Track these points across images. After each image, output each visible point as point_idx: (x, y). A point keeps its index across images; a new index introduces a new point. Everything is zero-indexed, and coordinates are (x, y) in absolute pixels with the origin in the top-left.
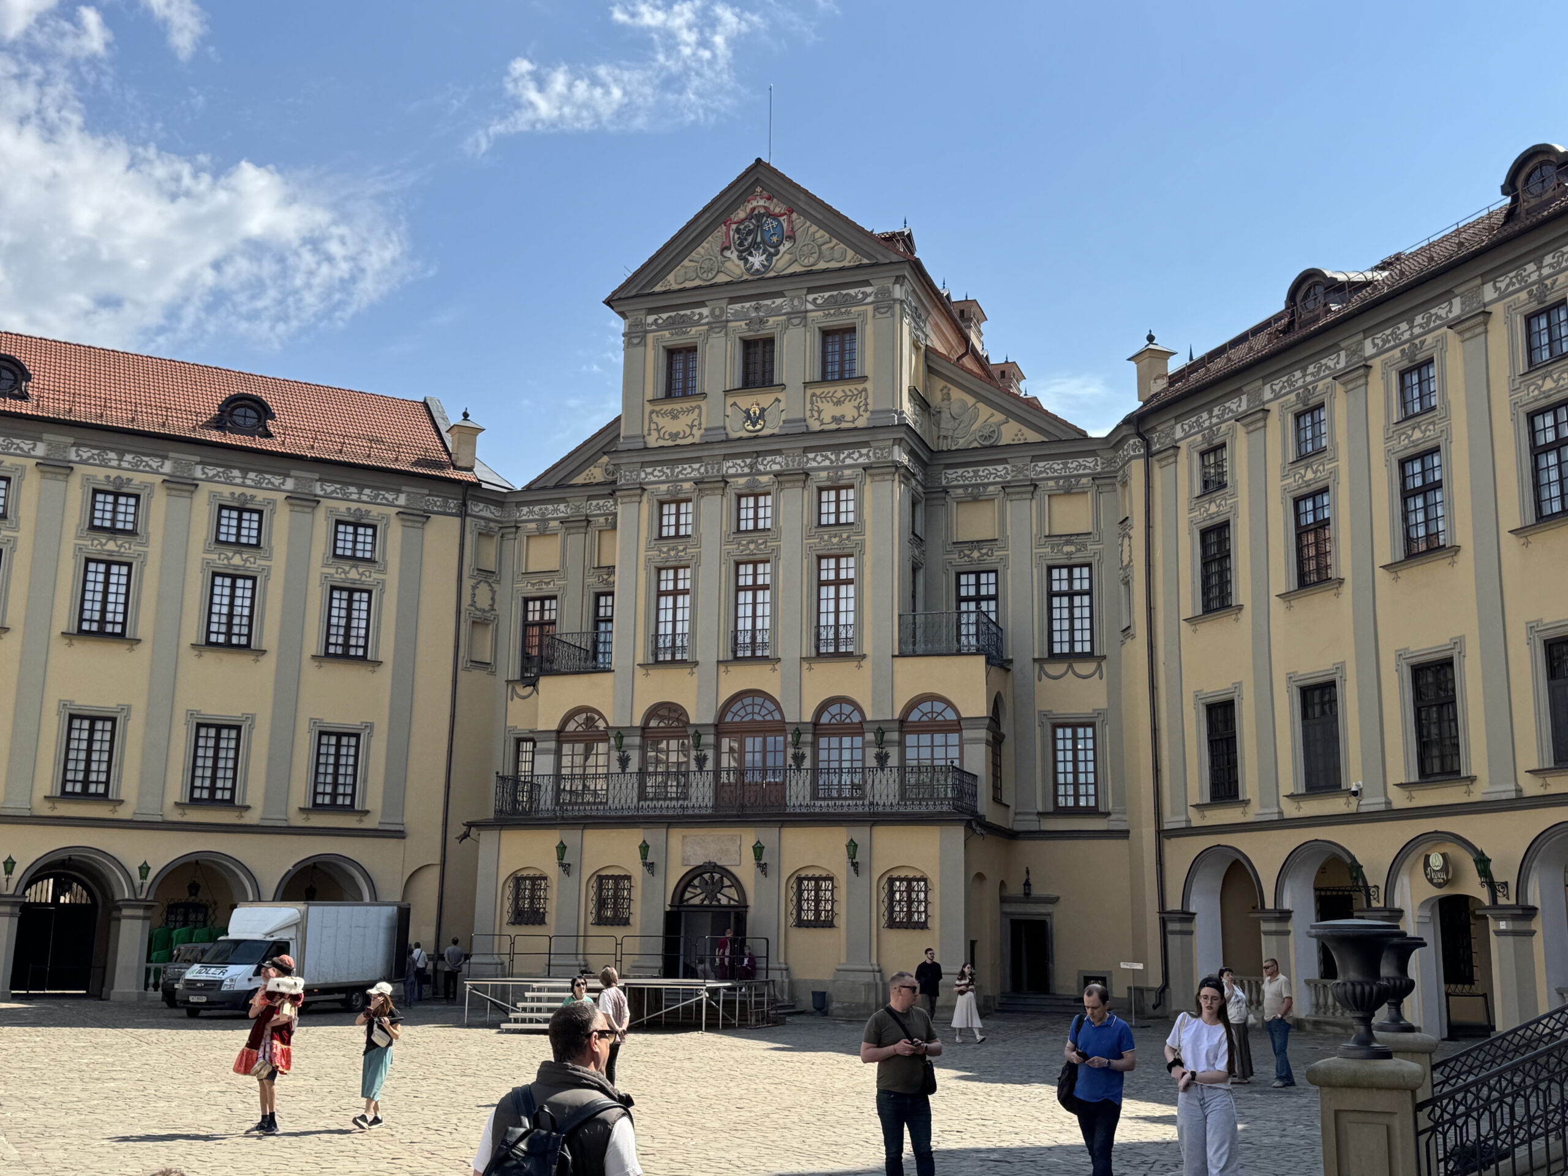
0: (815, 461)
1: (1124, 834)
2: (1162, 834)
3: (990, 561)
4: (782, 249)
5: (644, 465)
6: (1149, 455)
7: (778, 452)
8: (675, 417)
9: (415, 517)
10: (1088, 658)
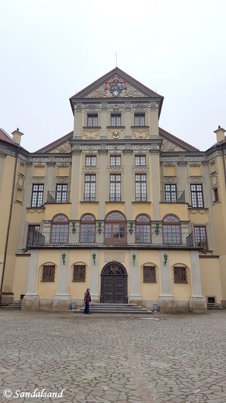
0: (134, 148)
1: (218, 257)
3: (174, 182)
4: (123, 91)
6: (223, 154)
8: (91, 133)
9: (2, 155)
10: (203, 208)
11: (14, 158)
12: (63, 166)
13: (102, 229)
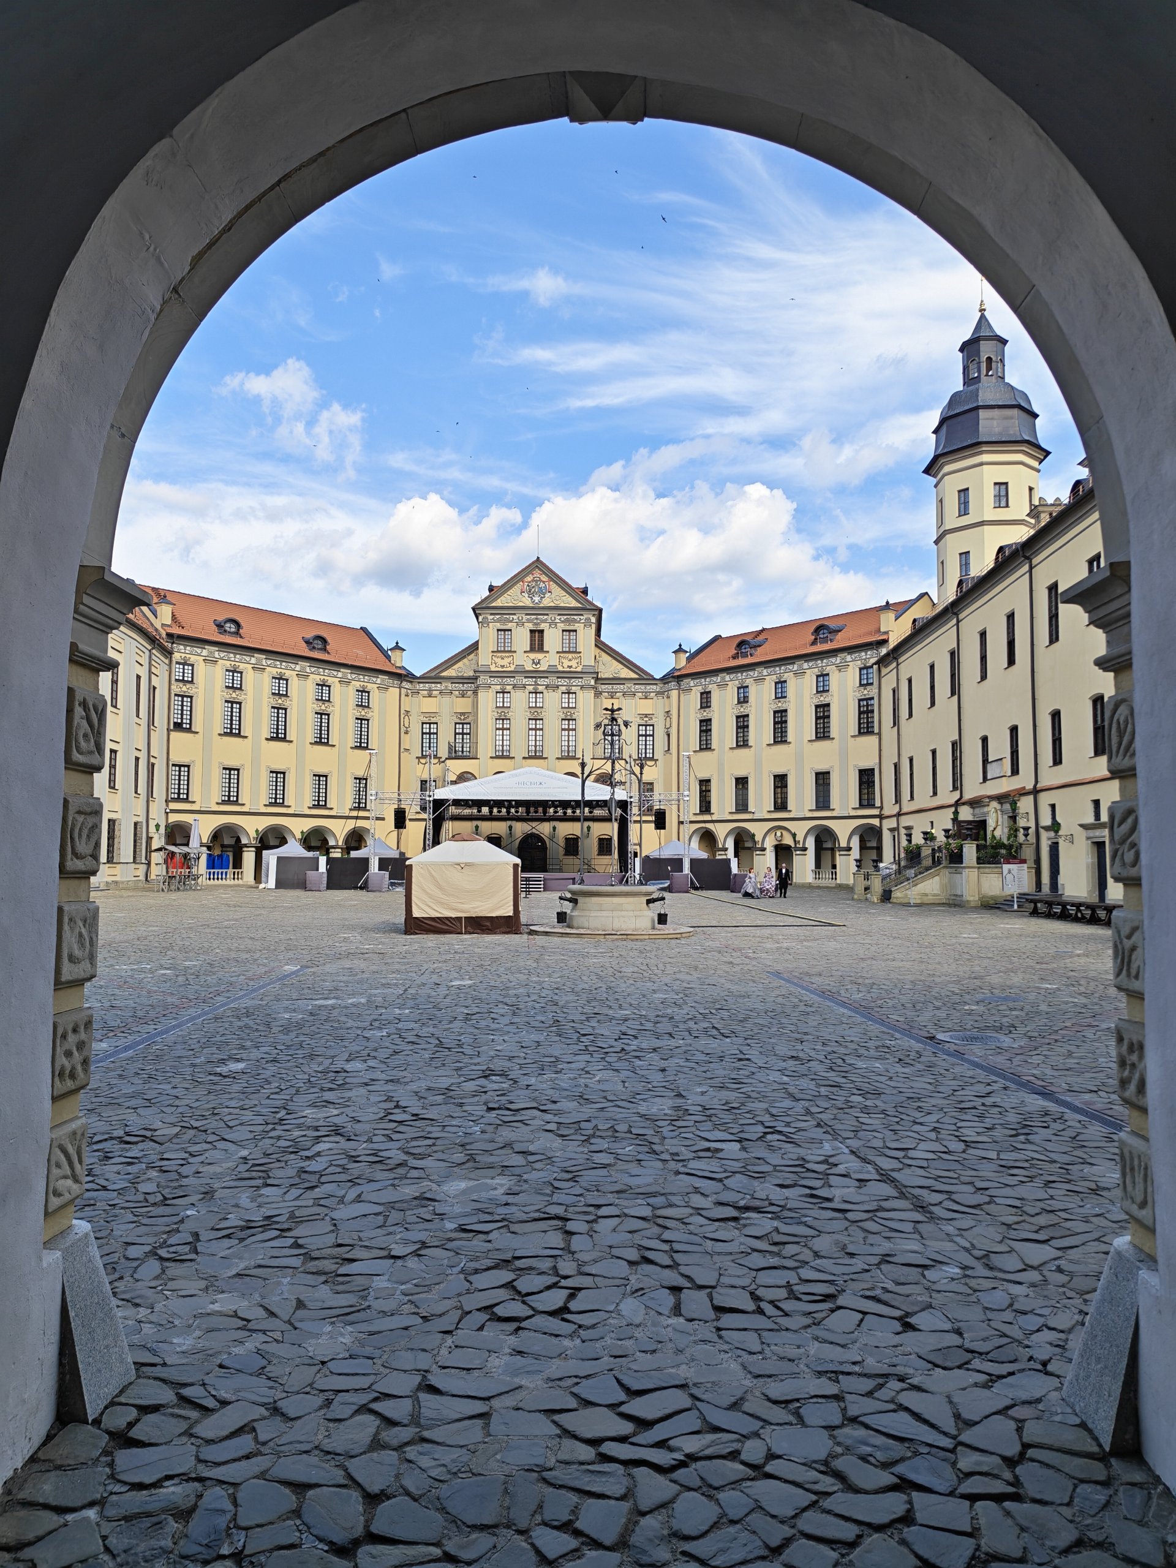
0: (560, 682)
2: (681, 823)
4: (547, 596)
5: (490, 677)
6: (679, 689)
7: (547, 677)
8: (503, 659)
9: (383, 688)
10: (652, 759)
11: (397, 689)
12: (463, 697)
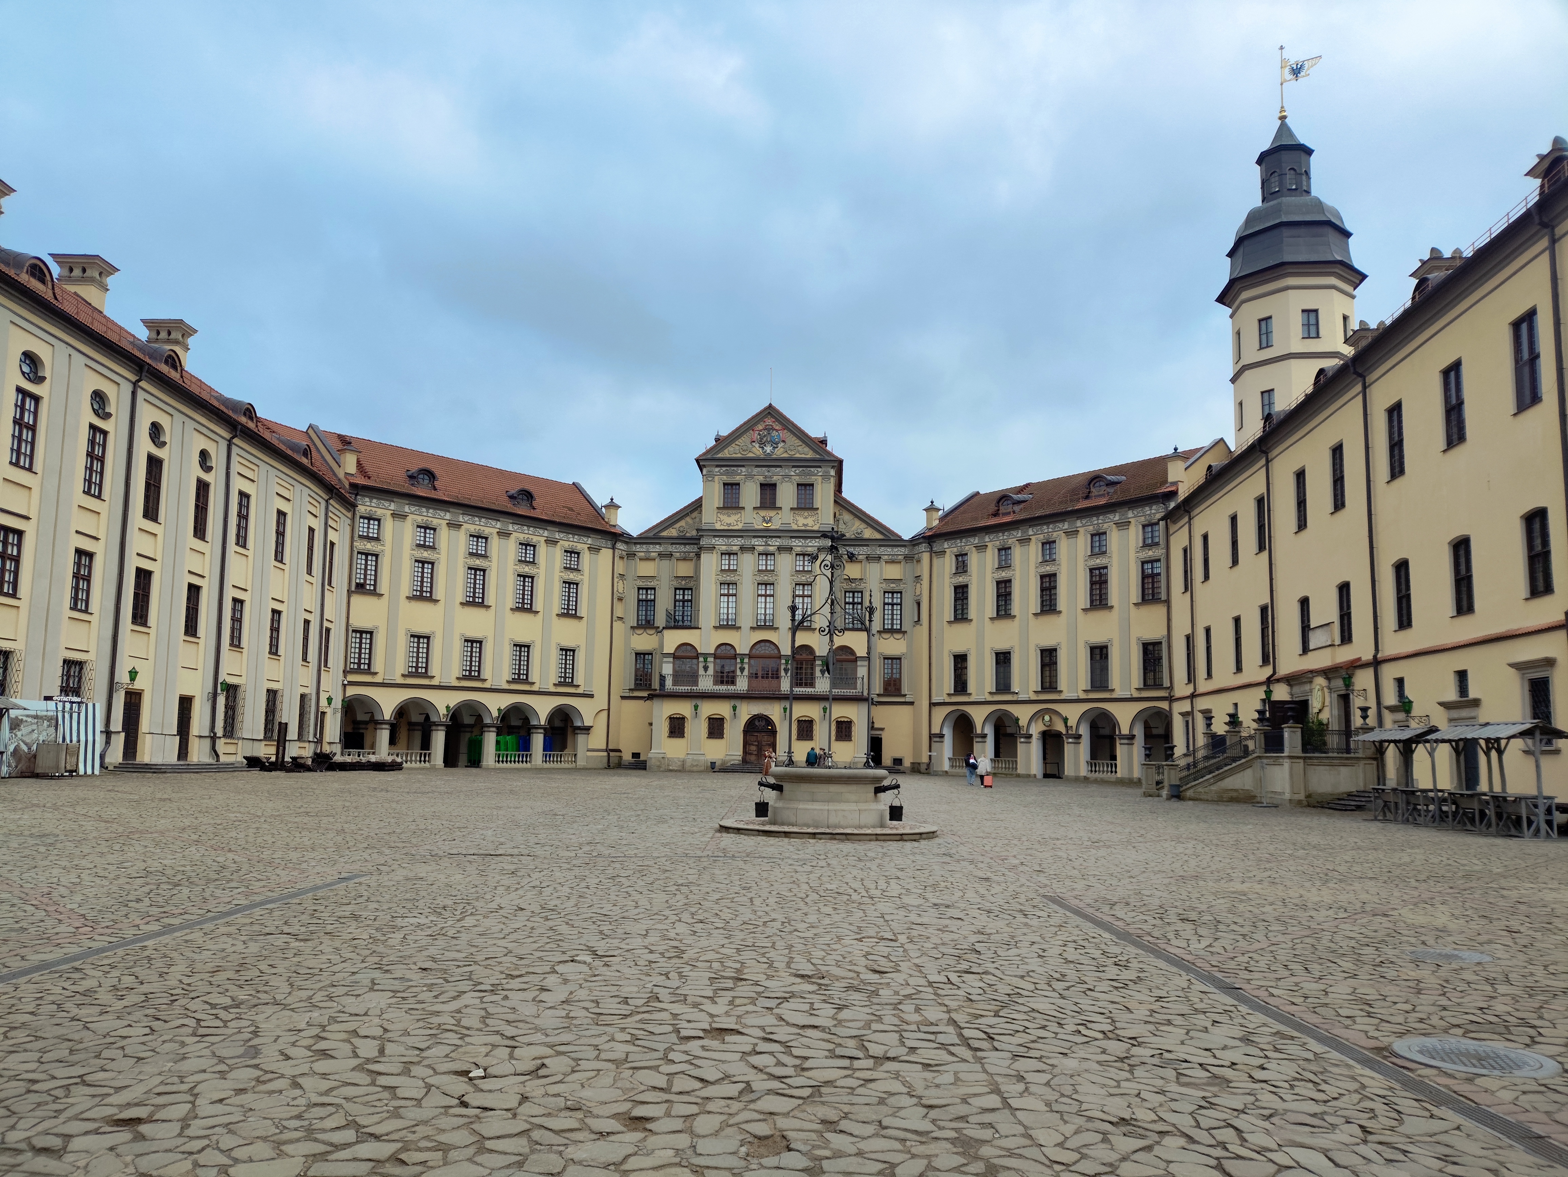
0: (795, 543)
1: (912, 703)
2: (932, 705)
3: (859, 588)
4: (780, 445)
5: (715, 536)
6: (931, 551)
7: (779, 537)
8: (729, 517)
9: (595, 549)
10: (899, 631)
11: (611, 551)
12: (684, 559)
13: (746, 666)
